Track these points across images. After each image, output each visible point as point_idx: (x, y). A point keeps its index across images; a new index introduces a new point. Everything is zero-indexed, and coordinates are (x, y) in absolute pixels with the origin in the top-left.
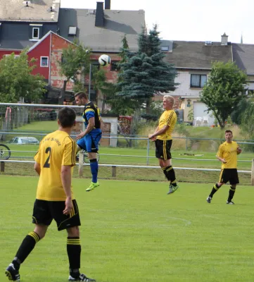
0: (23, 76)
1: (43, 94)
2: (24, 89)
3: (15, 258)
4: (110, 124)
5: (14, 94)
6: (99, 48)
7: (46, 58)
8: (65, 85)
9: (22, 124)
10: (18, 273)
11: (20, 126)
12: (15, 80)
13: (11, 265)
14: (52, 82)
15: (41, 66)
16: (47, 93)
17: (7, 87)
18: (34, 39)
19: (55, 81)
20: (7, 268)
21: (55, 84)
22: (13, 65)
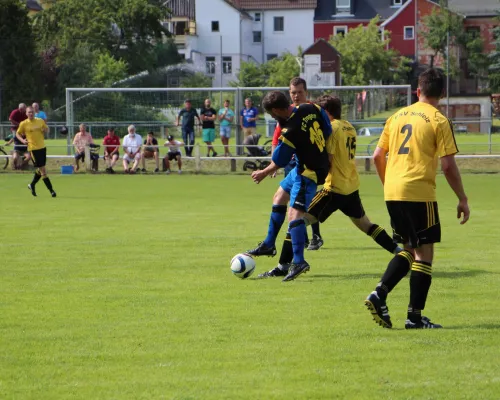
0: (373, 52)
1: (407, 73)
2: (375, 68)
3: (379, 285)
4: (479, 106)
5: (362, 76)
6: (478, 12)
7: (411, 29)
8: (432, 61)
9: (377, 112)
10: (384, 304)
11: (374, 114)
12: (363, 58)
13: (375, 292)
14: (420, 58)
15: (405, 38)
16: (412, 72)
17: (353, 68)
18: (396, 5)
19: (424, 57)
20: (368, 297)
21: (424, 59)
22: (360, 39)
